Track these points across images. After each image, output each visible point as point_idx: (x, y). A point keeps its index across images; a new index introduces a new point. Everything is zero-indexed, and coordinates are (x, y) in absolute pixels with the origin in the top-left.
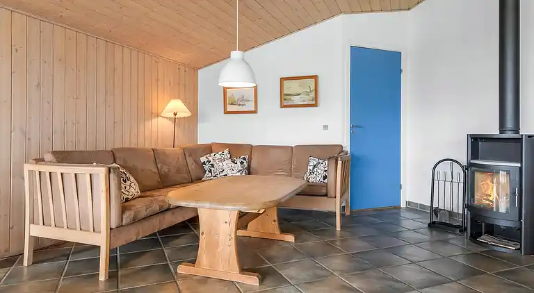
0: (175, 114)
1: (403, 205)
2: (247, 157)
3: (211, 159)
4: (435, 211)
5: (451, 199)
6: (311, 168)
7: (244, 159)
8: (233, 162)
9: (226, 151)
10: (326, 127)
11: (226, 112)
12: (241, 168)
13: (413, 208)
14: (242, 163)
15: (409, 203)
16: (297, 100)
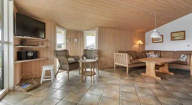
0: (139, 44)
3: (149, 54)
6: (182, 57)
8: (155, 55)
9: (153, 52)
10: (188, 46)
11: (153, 42)
14: (158, 55)
16: (177, 38)
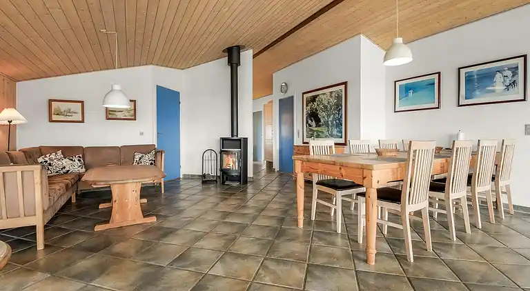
0: (10, 122)
1: (181, 177)
2: (81, 156)
3: (47, 159)
4: (204, 176)
5: (212, 170)
6: (138, 160)
7: (79, 157)
8: (72, 160)
9: (60, 152)
10: (142, 134)
11: (51, 121)
12: (79, 164)
13: (187, 177)
14: (79, 160)
15: (184, 175)
16: (119, 115)
